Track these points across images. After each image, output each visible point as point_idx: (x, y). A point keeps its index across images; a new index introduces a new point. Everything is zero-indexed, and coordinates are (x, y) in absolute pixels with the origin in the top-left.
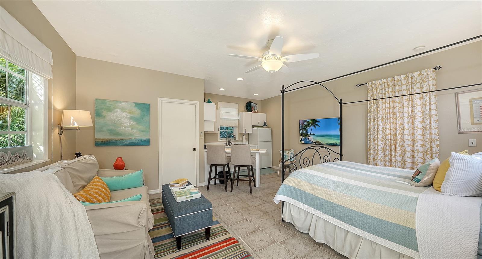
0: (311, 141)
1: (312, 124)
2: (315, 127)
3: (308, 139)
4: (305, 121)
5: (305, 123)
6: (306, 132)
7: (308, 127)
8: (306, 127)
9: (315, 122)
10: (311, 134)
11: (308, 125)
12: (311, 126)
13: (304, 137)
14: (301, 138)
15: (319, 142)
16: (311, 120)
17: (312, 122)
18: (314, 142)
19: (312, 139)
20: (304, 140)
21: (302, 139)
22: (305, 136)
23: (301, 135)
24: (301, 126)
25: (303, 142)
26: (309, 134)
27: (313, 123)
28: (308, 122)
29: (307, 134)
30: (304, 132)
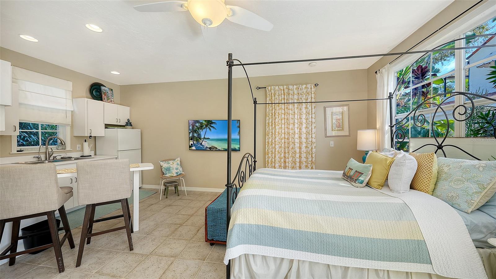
0: (205, 147)
1: (206, 126)
2: (210, 129)
3: (201, 144)
4: (198, 121)
5: (197, 125)
6: (199, 135)
7: (201, 129)
8: (198, 129)
9: (211, 124)
10: (204, 138)
11: (201, 127)
12: (205, 128)
13: (195, 142)
14: (191, 142)
15: (215, 147)
16: (205, 121)
17: (206, 123)
18: (209, 148)
19: (206, 144)
20: (195, 145)
21: (192, 144)
22: (197, 141)
23: (191, 139)
24: (191, 128)
25: (194, 148)
26: (202, 138)
27: (208, 125)
28: (201, 123)
29: (200, 138)
30: (195, 135)
